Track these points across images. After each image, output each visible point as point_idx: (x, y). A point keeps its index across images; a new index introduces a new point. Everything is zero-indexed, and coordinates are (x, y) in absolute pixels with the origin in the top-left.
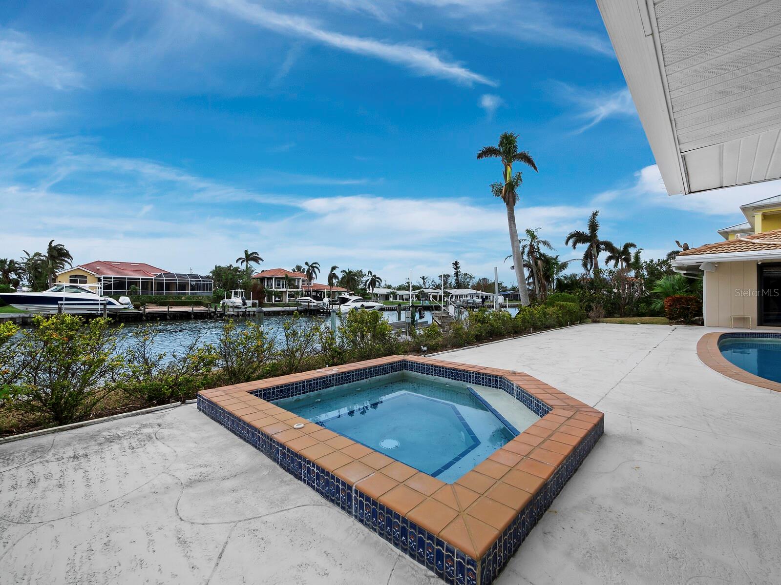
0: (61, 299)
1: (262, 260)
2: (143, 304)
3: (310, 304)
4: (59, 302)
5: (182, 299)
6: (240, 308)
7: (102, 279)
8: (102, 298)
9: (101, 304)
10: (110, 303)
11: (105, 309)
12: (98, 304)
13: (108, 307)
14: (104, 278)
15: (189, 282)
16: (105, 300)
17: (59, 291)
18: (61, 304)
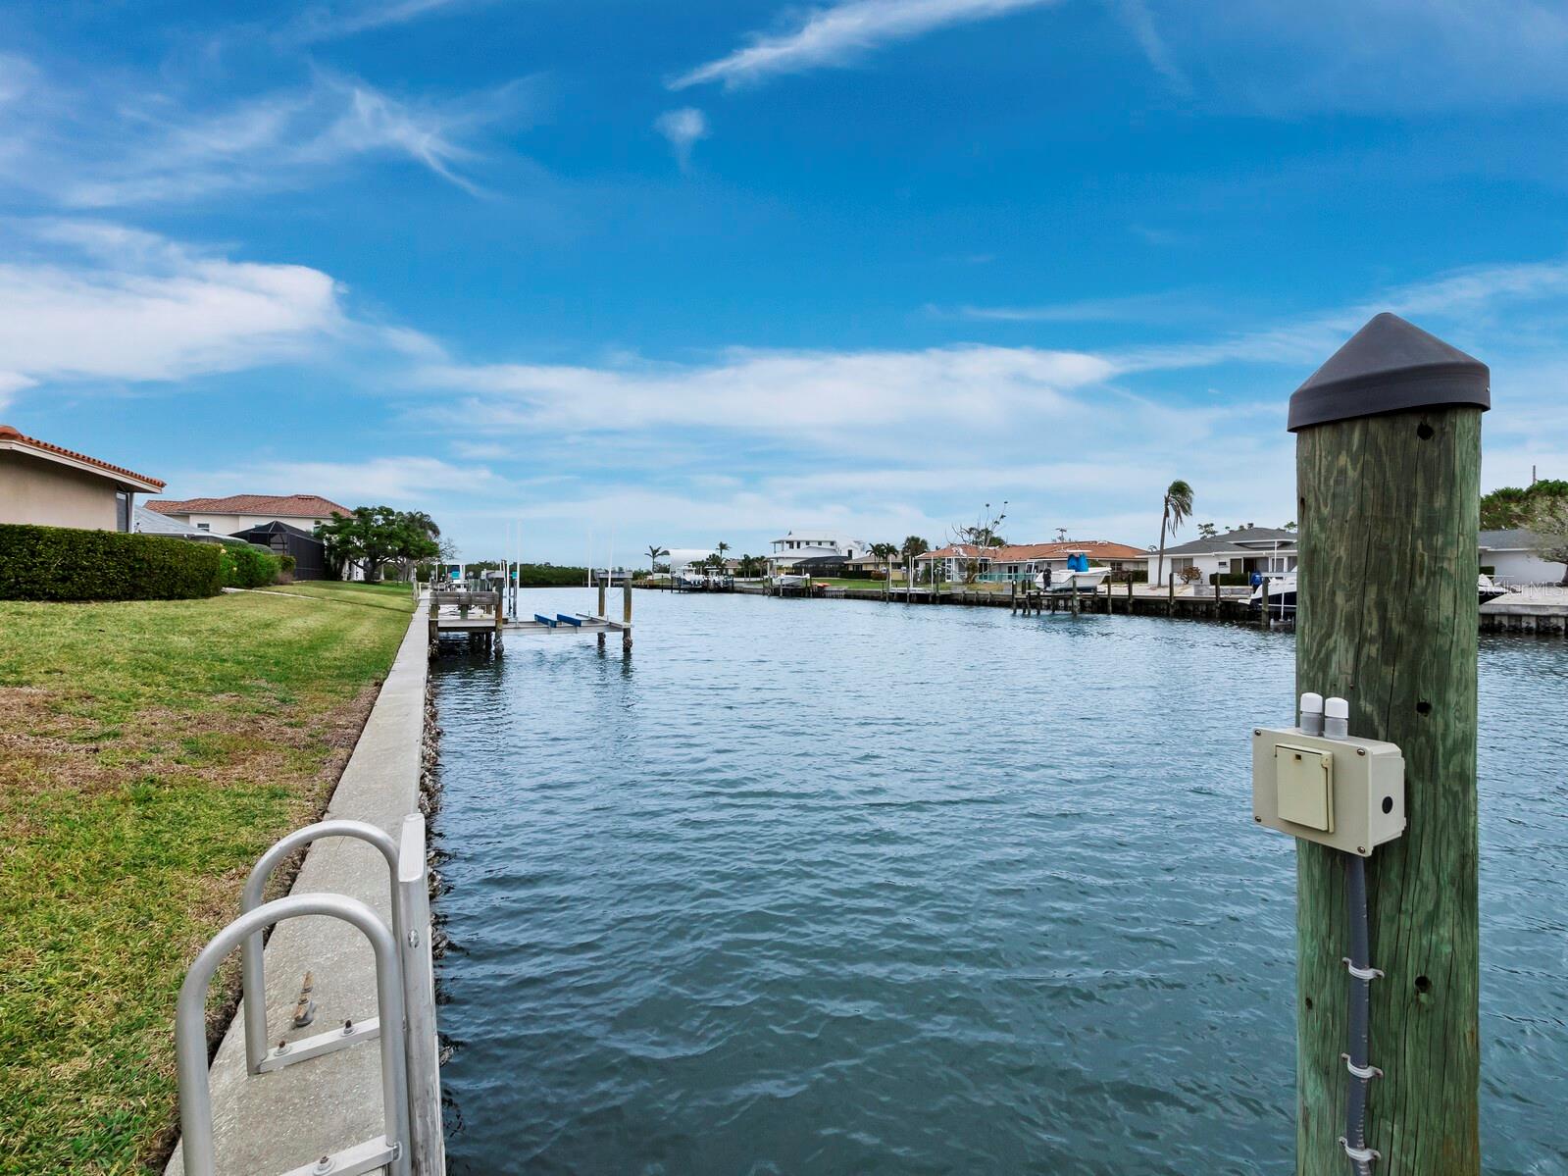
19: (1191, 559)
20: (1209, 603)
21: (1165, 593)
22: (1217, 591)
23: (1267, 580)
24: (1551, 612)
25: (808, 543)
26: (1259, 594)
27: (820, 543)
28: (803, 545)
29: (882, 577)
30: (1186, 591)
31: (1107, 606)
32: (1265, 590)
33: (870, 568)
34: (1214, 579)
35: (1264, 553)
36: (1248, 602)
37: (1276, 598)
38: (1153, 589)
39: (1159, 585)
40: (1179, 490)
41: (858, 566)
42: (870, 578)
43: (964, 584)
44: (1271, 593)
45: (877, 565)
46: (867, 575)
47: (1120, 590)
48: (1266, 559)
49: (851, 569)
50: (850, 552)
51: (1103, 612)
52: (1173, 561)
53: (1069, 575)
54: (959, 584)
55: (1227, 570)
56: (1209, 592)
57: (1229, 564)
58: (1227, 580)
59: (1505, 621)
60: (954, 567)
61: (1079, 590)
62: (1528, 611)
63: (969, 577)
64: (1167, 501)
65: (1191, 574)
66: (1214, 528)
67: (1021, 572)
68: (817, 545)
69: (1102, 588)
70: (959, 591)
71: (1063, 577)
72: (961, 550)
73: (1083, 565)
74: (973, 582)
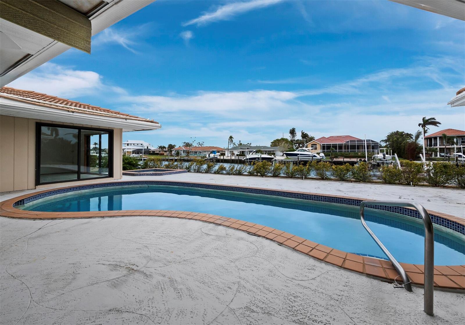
0: (299, 154)
1: (440, 123)
2: (336, 157)
3: (459, 159)
4: (298, 156)
5: (358, 154)
6: (382, 160)
7: (322, 145)
8: (312, 154)
9: (312, 156)
10: (315, 156)
11: (312, 159)
12: (310, 156)
13: (314, 158)
14: (322, 144)
15: (371, 144)
16: (312, 155)
17: (299, 151)
18: (299, 156)
19: (233, 151)
20: (237, 160)
21: (229, 158)
22: (238, 158)
23: (246, 156)
24: (280, 160)
25: (134, 144)
26: (245, 158)
27: (138, 144)
28: (132, 145)
29: (163, 154)
30: (233, 158)
31: (220, 161)
33: (158, 152)
34: (237, 155)
35: (245, 150)
36: (243, 160)
37: (247, 159)
38: (227, 157)
39: (228, 156)
40: (231, 137)
41: (154, 152)
42: (158, 155)
43: (186, 156)
44: (247, 158)
45: (159, 151)
46: (157, 154)
47: (222, 157)
48: (245, 151)
49: (151, 152)
50: (148, 147)
51: (219, 162)
52: (230, 151)
53: (213, 155)
54: (185, 156)
55: (239, 153)
56: (237, 158)
58: (240, 155)
60: (182, 152)
61: (215, 158)
62: (278, 160)
63: (188, 155)
64: (229, 139)
65: (233, 154)
66: (235, 144)
67: (197, 153)
68: (137, 145)
69: (219, 157)
70: (186, 158)
71: (212, 155)
72: (183, 148)
73: (215, 153)
74: (188, 156)
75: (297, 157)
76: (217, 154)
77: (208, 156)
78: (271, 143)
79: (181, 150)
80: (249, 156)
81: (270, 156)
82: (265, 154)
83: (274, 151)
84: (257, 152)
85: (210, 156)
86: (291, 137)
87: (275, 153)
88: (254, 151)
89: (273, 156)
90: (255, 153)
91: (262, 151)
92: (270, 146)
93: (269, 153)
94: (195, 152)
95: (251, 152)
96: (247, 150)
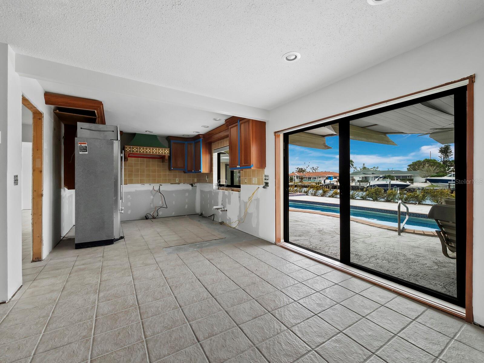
17: (450, 176)
18: (450, 183)
19: (353, 177)
20: (358, 187)
22: (360, 184)
23: (370, 182)
26: (368, 185)
30: (353, 184)
31: (337, 188)
32: (370, 184)
34: (358, 181)
35: (369, 176)
36: (366, 186)
37: (372, 186)
43: (300, 182)
54: (298, 182)
55: (361, 179)
56: (358, 184)
57: (361, 178)
58: (361, 181)
59: (412, 190)
60: (296, 178)
61: (332, 184)
62: (416, 188)
63: (301, 180)
65: (353, 180)
66: (357, 168)
67: (312, 179)
69: (335, 183)
70: (300, 184)
71: (328, 181)
72: (297, 174)
73: (332, 178)
74: (302, 182)
75: (448, 184)
76: (334, 180)
77: (323, 182)
78: (409, 166)
79: (294, 176)
80: (374, 182)
81: (404, 182)
82: (397, 180)
83: (411, 176)
84: (385, 178)
85: (325, 182)
86: (442, 158)
87: (413, 179)
88: (381, 176)
89: (408, 183)
90: (382, 178)
91: (393, 177)
92: (406, 170)
93: (404, 179)
94: (309, 178)
95: (377, 178)
96: (371, 175)
